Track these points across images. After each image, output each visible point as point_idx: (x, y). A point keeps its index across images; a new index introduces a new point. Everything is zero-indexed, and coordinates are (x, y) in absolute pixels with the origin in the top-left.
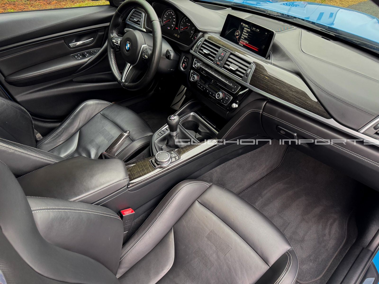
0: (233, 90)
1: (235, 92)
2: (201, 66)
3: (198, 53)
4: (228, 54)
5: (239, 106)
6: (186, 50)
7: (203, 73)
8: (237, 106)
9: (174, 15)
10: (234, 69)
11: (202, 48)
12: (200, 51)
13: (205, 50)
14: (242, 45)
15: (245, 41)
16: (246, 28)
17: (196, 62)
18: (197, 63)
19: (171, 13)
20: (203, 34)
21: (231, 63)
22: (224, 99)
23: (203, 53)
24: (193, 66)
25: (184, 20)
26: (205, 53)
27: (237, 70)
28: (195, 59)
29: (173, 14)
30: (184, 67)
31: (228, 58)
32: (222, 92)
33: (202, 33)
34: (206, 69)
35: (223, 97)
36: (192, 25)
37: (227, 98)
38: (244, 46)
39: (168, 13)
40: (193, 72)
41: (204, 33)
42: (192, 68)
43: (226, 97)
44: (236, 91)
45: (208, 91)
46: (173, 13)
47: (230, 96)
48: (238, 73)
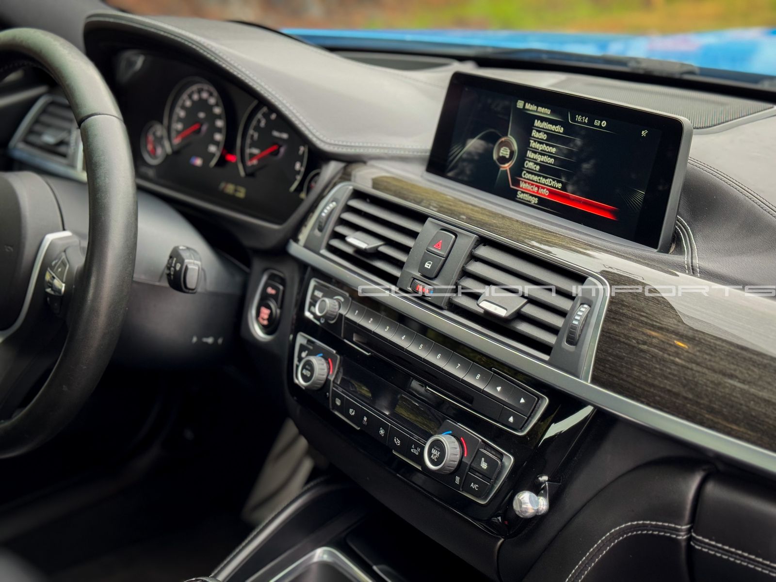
0: (511, 419)
1: (521, 429)
2: (343, 311)
3: (324, 252)
4: (466, 243)
5: (552, 503)
6: (270, 242)
7: (353, 343)
8: (543, 504)
9: (217, 105)
10: (502, 313)
11: (341, 230)
12: (336, 243)
13: (359, 234)
14: (534, 201)
15: (548, 181)
16: (542, 119)
17: (318, 294)
18: (323, 296)
19: (205, 95)
20: (345, 168)
21: (487, 282)
22: (472, 469)
23: (350, 250)
24: (308, 314)
25: (259, 121)
26: (358, 250)
27: (519, 316)
28: (313, 283)
29: (212, 101)
30: (265, 323)
31: (467, 263)
32: (457, 435)
33: (340, 165)
34: (369, 324)
35: (461, 462)
36: (297, 136)
37: (484, 465)
38: (544, 205)
39: (190, 97)
40: (309, 341)
41: (350, 161)
42: (304, 325)
43: (478, 456)
44: (527, 422)
45: (382, 432)
46: (211, 94)
47: (502, 454)
48: (524, 328)
